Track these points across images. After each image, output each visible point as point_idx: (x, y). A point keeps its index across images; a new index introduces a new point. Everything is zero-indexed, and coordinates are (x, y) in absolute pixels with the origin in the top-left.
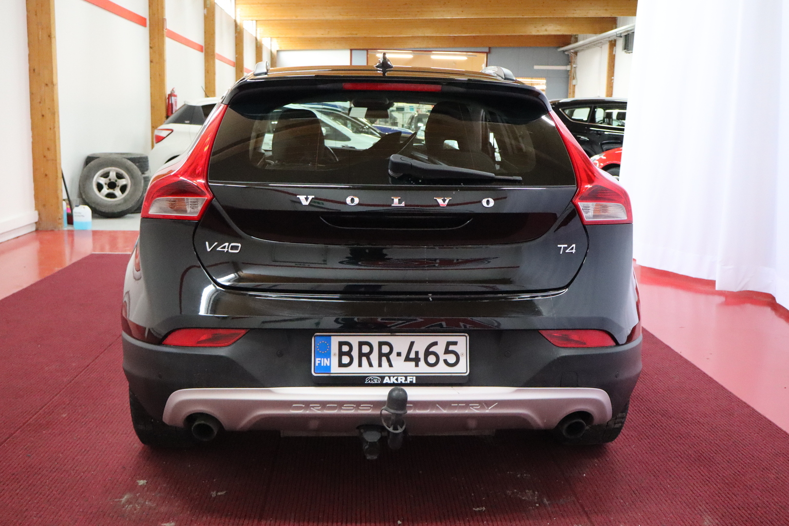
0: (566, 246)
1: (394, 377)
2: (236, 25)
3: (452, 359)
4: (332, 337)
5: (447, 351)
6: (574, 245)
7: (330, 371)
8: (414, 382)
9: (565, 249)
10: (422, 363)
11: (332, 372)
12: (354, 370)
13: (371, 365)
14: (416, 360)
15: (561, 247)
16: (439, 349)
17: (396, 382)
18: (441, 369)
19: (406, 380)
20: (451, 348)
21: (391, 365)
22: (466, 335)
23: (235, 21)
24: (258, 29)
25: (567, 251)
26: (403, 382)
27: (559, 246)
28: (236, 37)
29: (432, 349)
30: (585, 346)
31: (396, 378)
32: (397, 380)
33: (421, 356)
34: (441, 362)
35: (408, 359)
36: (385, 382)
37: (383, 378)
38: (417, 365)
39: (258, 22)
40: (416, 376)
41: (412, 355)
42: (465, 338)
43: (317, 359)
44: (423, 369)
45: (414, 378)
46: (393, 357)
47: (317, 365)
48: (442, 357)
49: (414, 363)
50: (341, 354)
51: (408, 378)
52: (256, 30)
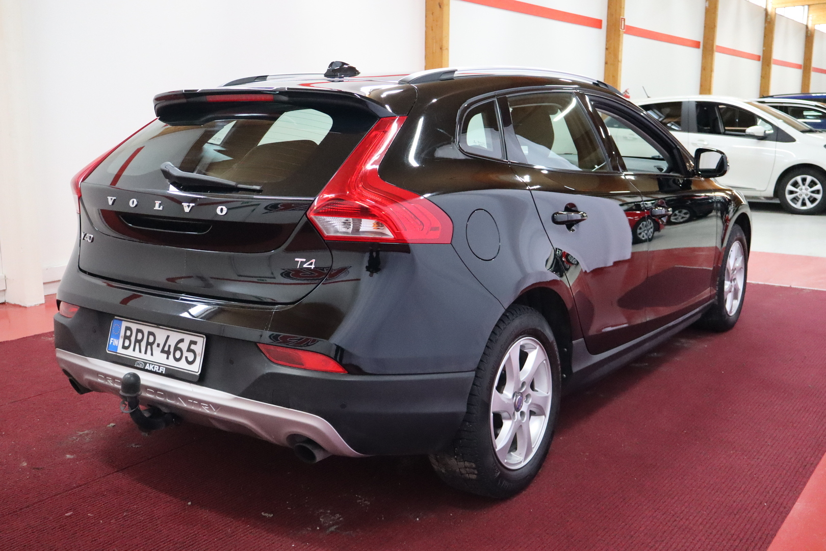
0: (304, 260)
1: (152, 364)
2: (767, 14)
3: (191, 357)
4: (123, 322)
5: (189, 350)
6: (314, 261)
7: (117, 350)
8: (164, 373)
9: (302, 263)
10: (171, 356)
11: (118, 352)
12: (129, 353)
13: (140, 351)
14: (168, 353)
15: (298, 261)
16: (184, 346)
17: (153, 370)
18: (182, 365)
19: (159, 370)
20: (193, 347)
21: (152, 355)
22: (204, 336)
23: (766, 10)
24: (810, 15)
25: (305, 266)
26: (157, 371)
27: (296, 259)
28: (765, 28)
29: (179, 346)
30: (303, 367)
31: (153, 366)
32: (153, 368)
33: (172, 350)
34: (184, 358)
35: (163, 351)
36: (146, 368)
37: (146, 364)
38: (168, 358)
39: (812, 8)
40: (166, 368)
41: (166, 349)
42: (202, 339)
43: (112, 339)
44: (171, 362)
45: (164, 368)
46: (155, 346)
47: (110, 344)
48: (185, 354)
49: (165, 355)
50: (126, 337)
51: (161, 368)
52: (808, 17)
